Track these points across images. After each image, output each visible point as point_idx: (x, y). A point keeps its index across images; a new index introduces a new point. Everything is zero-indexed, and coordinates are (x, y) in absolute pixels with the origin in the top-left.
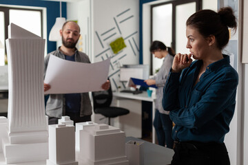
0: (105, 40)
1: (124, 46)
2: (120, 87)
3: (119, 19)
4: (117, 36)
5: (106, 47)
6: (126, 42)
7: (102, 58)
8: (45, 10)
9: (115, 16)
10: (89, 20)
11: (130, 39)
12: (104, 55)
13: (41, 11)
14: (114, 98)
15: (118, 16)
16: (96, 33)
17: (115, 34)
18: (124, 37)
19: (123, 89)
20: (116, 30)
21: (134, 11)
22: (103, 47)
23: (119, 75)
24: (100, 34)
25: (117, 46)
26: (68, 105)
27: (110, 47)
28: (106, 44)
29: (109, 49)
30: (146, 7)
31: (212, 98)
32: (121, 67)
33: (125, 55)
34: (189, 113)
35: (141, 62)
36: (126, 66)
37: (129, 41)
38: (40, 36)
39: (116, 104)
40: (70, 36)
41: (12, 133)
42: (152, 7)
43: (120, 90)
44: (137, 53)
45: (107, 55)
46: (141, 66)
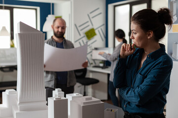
0: (81, 30)
1: (95, 34)
2: (92, 64)
3: (91, 16)
4: (90, 27)
5: (82, 35)
6: (97, 32)
7: (80, 43)
8: (38, 8)
9: (89, 13)
10: (70, 16)
11: (99, 29)
12: (81, 41)
13: (36, 9)
14: (88, 72)
15: (91, 13)
16: (75, 25)
17: (88, 26)
18: (95, 28)
19: (94, 65)
20: (89, 23)
21: (102, 10)
22: (80, 35)
23: (91, 55)
24: (78, 26)
25: (90, 34)
26: (59, 78)
27: (85, 35)
28: (82, 33)
29: (84, 37)
30: (111, 6)
31: (152, 81)
32: (93, 50)
33: (96, 41)
34: (135, 93)
35: (107, 45)
36: (96, 49)
37: (99, 31)
38: (35, 28)
39: (89, 75)
40: (60, 30)
41: (21, 103)
42: (115, 6)
43: (92, 65)
44: (104, 39)
45: (83, 41)
46: (107, 48)
